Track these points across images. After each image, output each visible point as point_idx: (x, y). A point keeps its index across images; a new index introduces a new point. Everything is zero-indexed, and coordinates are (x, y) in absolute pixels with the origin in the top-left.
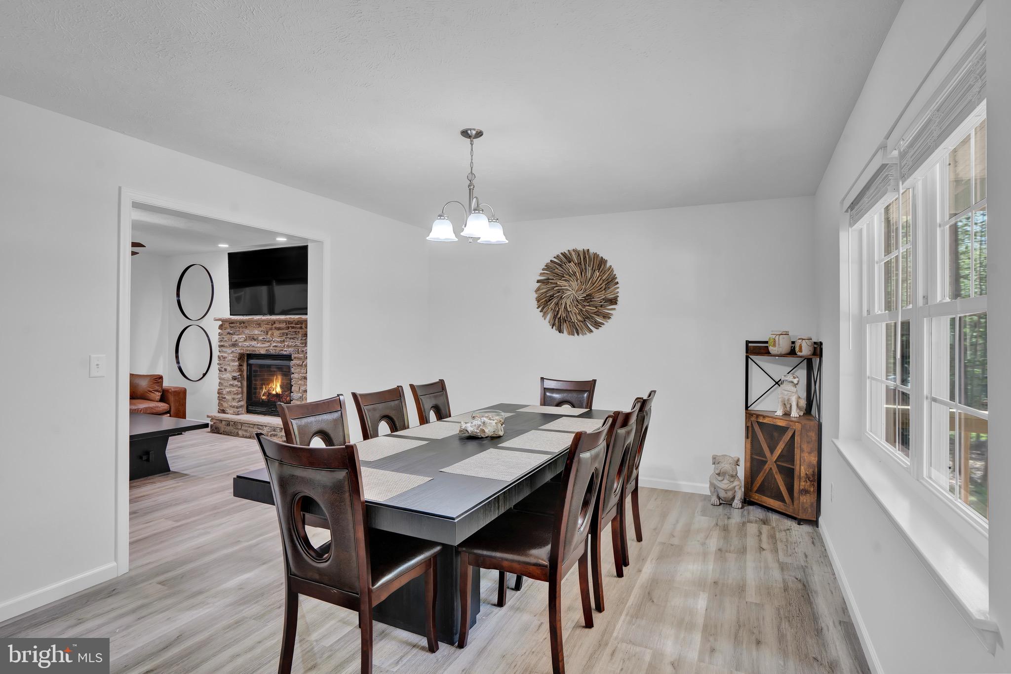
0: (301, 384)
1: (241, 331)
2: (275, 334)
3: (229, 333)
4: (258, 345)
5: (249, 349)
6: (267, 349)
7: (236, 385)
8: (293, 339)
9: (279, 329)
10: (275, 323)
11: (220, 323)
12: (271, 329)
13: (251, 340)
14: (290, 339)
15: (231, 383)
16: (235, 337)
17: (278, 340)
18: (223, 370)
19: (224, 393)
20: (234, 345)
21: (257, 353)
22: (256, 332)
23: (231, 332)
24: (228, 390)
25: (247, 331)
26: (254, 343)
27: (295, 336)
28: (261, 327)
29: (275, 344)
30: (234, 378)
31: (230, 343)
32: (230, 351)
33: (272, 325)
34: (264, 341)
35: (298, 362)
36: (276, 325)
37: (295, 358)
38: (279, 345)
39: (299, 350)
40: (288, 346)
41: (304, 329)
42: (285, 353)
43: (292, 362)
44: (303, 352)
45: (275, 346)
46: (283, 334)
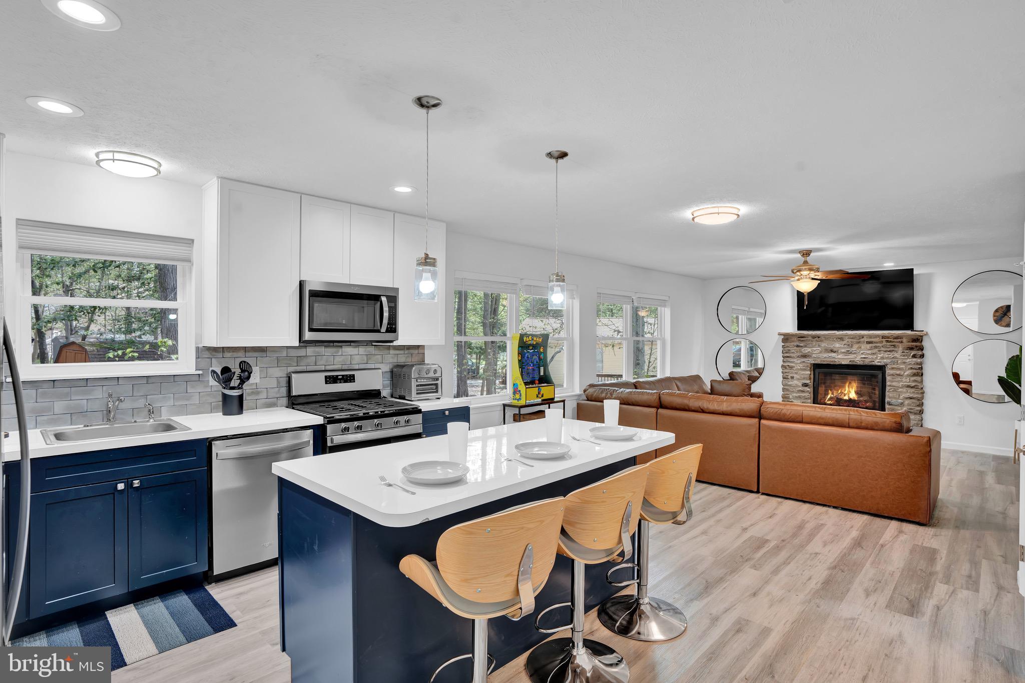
0: (900, 392)
1: (814, 344)
2: (863, 348)
3: (798, 346)
4: (839, 357)
5: (825, 360)
6: (852, 360)
7: (808, 391)
8: (890, 351)
9: (868, 343)
10: (863, 338)
11: (782, 337)
12: (859, 343)
13: (828, 352)
14: (886, 351)
15: (800, 389)
16: (806, 350)
17: (868, 352)
18: (789, 377)
19: (791, 397)
20: (805, 356)
21: (837, 363)
22: (837, 345)
23: (801, 345)
24: (795, 395)
25: (823, 345)
26: (833, 355)
27: (893, 349)
28: (843, 340)
29: (863, 356)
30: (805, 385)
31: (799, 354)
32: (799, 361)
33: (860, 339)
34: (848, 353)
35: (898, 372)
36: (866, 340)
37: (893, 368)
38: (870, 356)
39: (899, 362)
40: (882, 358)
41: (906, 343)
42: (879, 364)
43: (888, 372)
44: (904, 363)
45: (864, 358)
46: (876, 347)
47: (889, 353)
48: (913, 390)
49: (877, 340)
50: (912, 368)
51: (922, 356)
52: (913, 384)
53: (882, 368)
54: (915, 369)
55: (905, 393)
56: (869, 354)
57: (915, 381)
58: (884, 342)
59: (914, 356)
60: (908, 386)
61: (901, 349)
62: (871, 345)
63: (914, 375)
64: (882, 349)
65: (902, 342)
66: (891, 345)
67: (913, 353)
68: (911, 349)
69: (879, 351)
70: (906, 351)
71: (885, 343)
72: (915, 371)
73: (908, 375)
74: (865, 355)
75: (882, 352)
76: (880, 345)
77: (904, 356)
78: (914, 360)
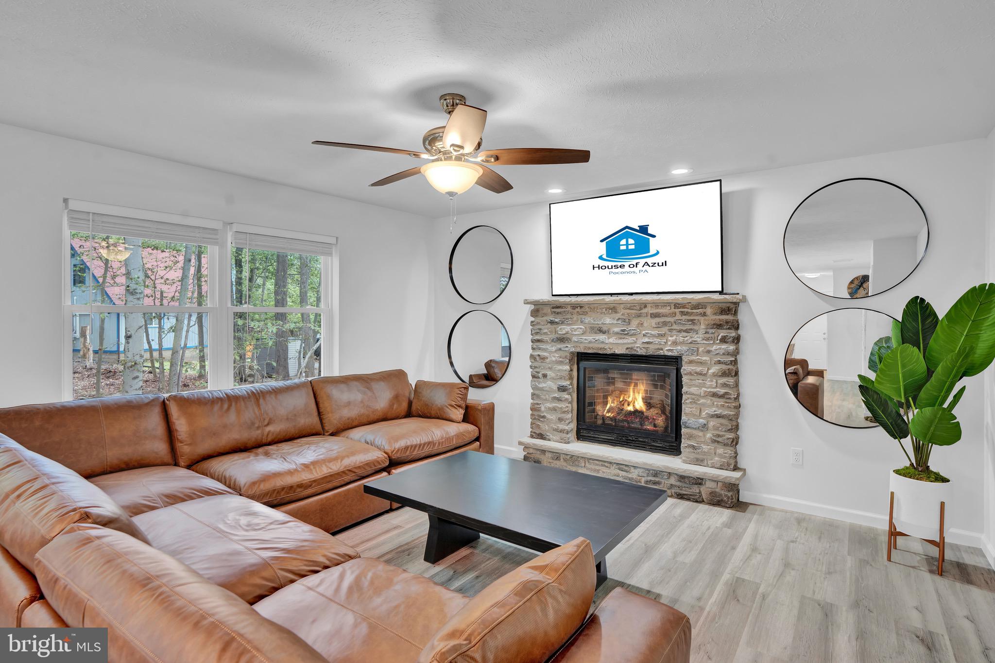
0: (703, 405)
1: (575, 319)
2: (645, 325)
3: (552, 322)
4: (611, 340)
5: (591, 345)
6: (629, 346)
7: (566, 399)
8: (686, 331)
9: (654, 316)
10: (645, 307)
11: (533, 307)
12: (639, 316)
13: (596, 333)
14: (680, 331)
15: (556, 395)
16: (564, 329)
17: (653, 332)
18: (540, 375)
19: (543, 409)
20: (562, 340)
21: (609, 352)
22: (608, 321)
23: (557, 320)
24: (549, 405)
25: (588, 319)
26: (602, 337)
27: (691, 327)
28: (616, 312)
29: (646, 340)
30: (562, 389)
31: (554, 336)
32: (554, 349)
33: (641, 309)
34: (624, 333)
35: (699, 369)
36: (650, 310)
37: (691, 362)
38: (657, 340)
39: (701, 349)
40: (675, 343)
41: (712, 317)
42: (670, 354)
43: (685, 368)
44: (709, 352)
45: (648, 343)
46: (665, 324)
47: (685, 334)
48: (721, 402)
49: (665, 310)
50: (719, 362)
51: (737, 340)
52: (722, 391)
53: (675, 361)
54: (725, 363)
55: (709, 406)
56: (654, 336)
57: (725, 385)
58: (678, 314)
59: (724, 340)
60: (714, 395)
61: (703, 327)
62: (657, 320)
63: (724, 374)
64: (675, 327)
65: (704, 314)
66: (689, 321)
67: (722, 333)
68: (719, 326)
69: (670, 330)
70: (711, 331)
71: (678, 317)
72: (724, 367)
73: (714, 375)
74: (649, 337)
75: (674, 332)
76: (671, 320)
77: (707, 339)
78: (724, 346)
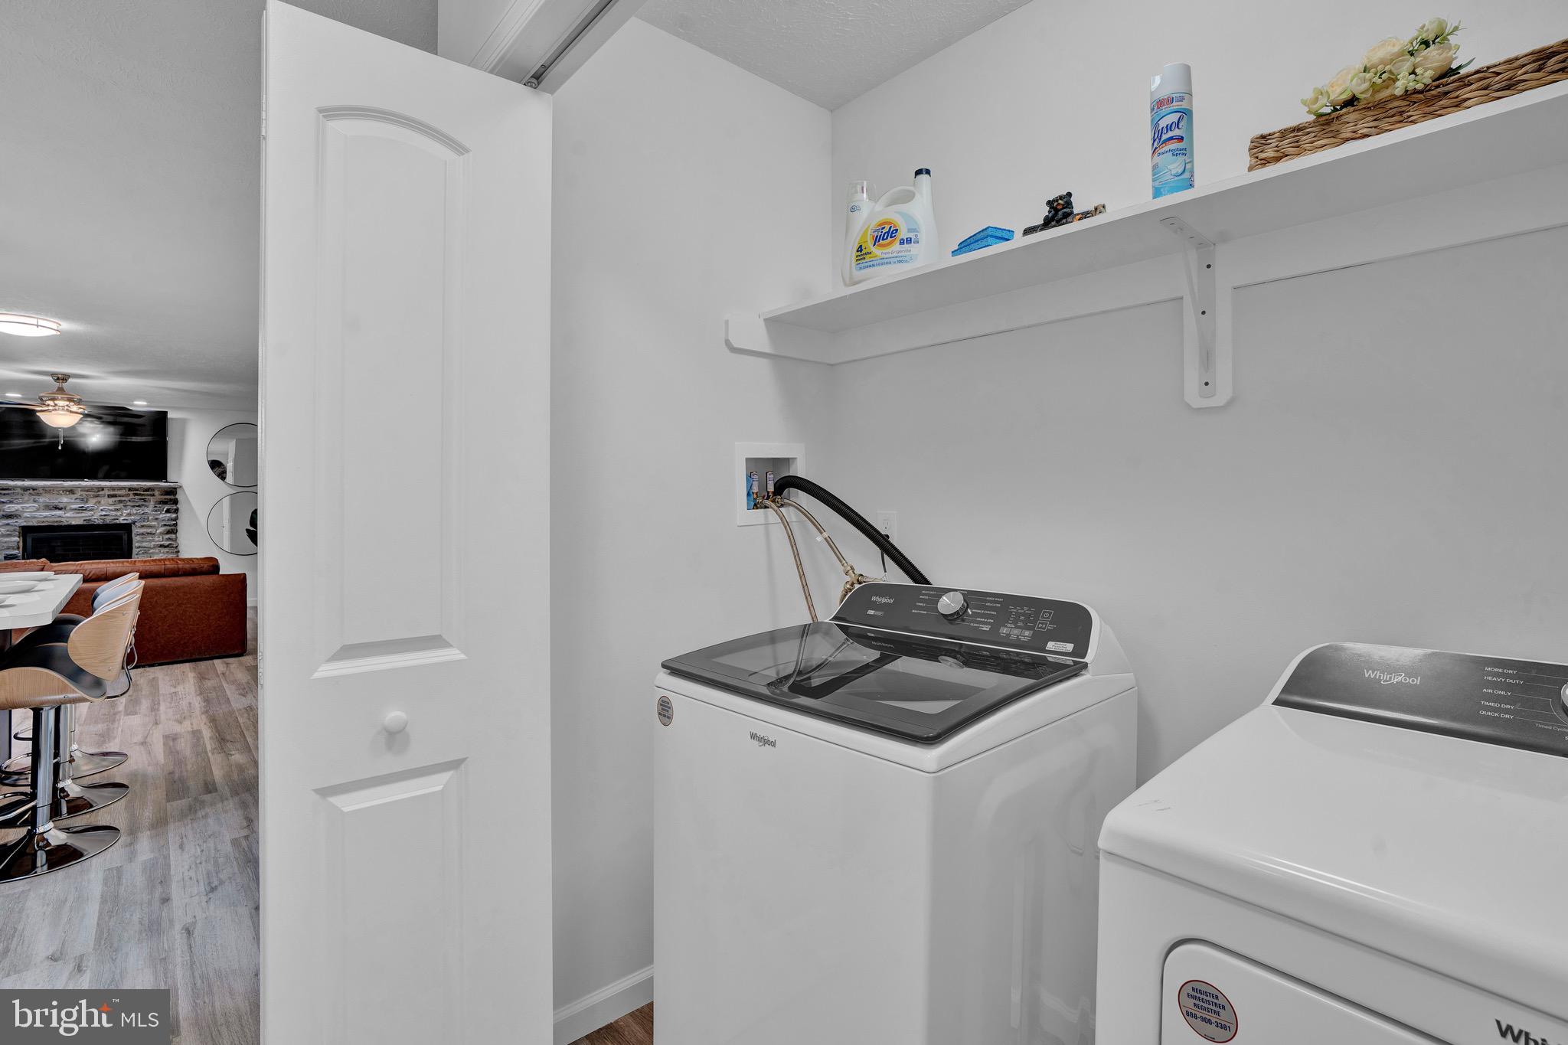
0: (152, 553)
1: (26, 499)
2: (102, 502)
4: (68, 515)
5: (44, 520)
6: (87, 518)
8: (139, 506)
9: (110, 496)
10: (103, 490)
12: (97, 496)
13: (51, 510)
14: (134, 506)
16: (12, 507)
17: (110, 508)
20: (9, 516)
21: (65, 524)
22: (65, 500)
25: (41, 499)
26: (58, 513)
27: (144, 503)
28: (73, 493)
29: (104, 513)
31: (1, 514)
32: (1, 524)
33: (99, 491)
34: (82, 509)
35: (149, 530)
36: (107, 492)
37: (142, 526)
38: (114, 513)
39: (150, 518)
40: (129, 514)
41: (158, 496)
42: (125, 522)
43: (135, 530)
44: (157, 519)
45: (105, 515)
46: (120, 502)
47: (138, 508)
48: (166, 550)
49: (123, 492)
50: (165, 525)
51: (176, 511)
52: (167, 543)
53: (127, 528)
54: (169, 525)
55: (157, 554)
56: (111, 510)
57: (169, 539)
58: (131, 495)
59: (168, 511)
60: (161, 546)
61: (152, 503)
62: (114, 499)
63: (168, 532)
64: (129, 503)
65: (153, 495)
66: (141, 499)
67: (166, 507)
68: (165, 503)
69: (125, 506)
70: (158, 506)
71: (132, 497)
72: (168, 528)
73: (161, 533)
74: (106, 511)
75: (129, 507)
76: (126, 499)
77: (156, 511)
78: (168, 515)
